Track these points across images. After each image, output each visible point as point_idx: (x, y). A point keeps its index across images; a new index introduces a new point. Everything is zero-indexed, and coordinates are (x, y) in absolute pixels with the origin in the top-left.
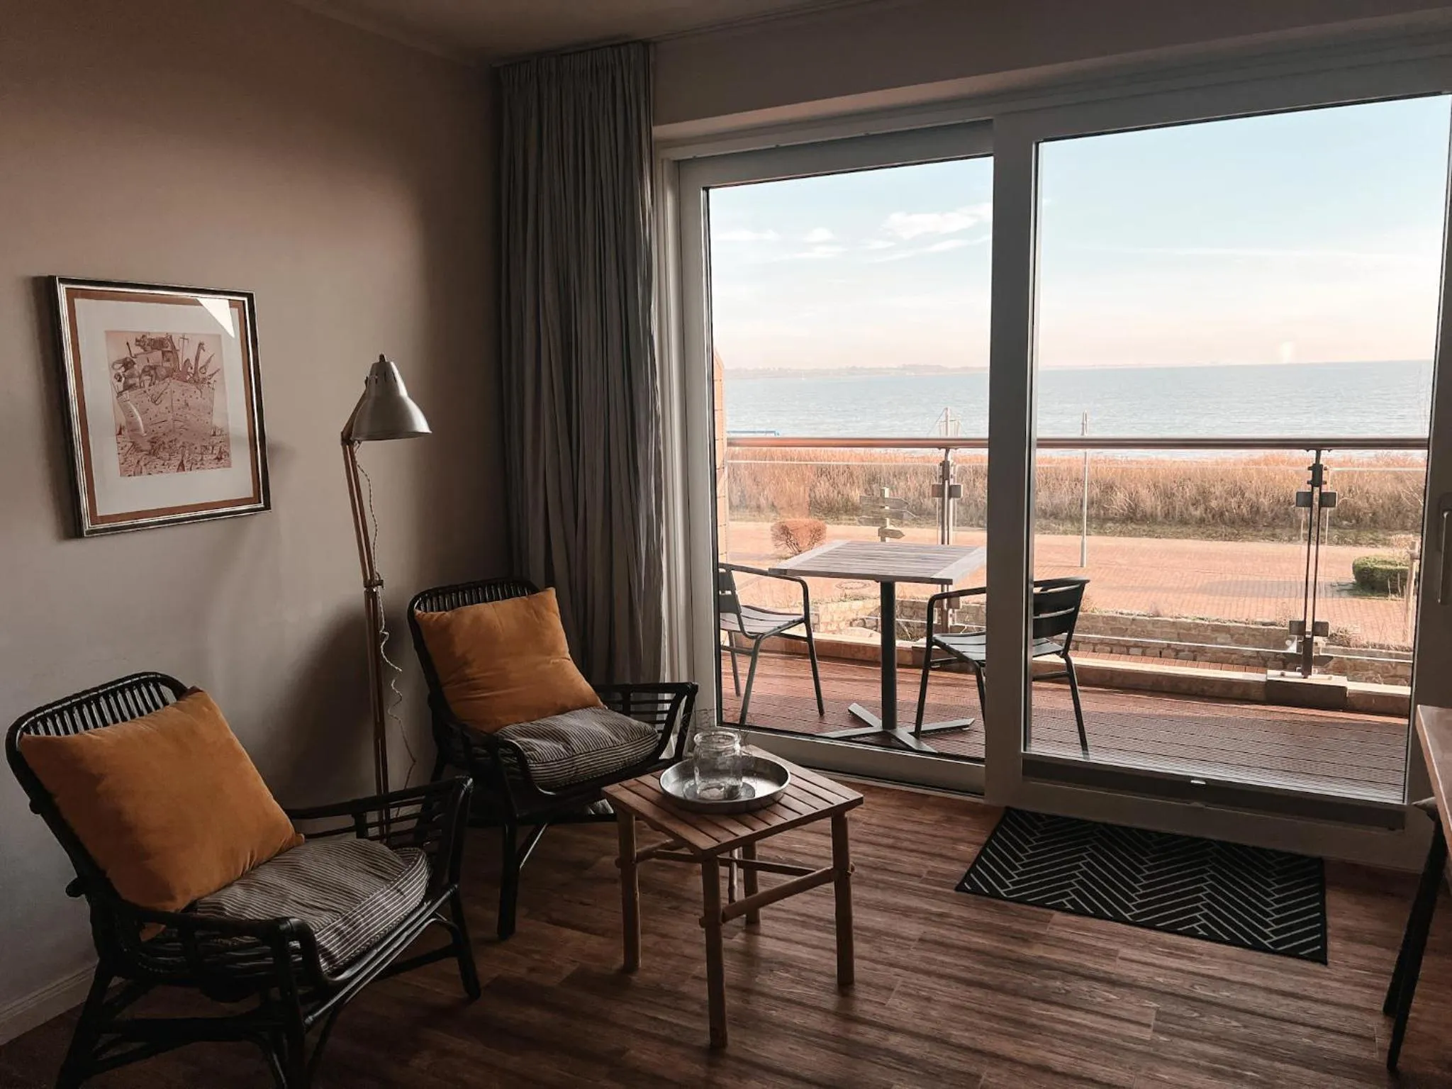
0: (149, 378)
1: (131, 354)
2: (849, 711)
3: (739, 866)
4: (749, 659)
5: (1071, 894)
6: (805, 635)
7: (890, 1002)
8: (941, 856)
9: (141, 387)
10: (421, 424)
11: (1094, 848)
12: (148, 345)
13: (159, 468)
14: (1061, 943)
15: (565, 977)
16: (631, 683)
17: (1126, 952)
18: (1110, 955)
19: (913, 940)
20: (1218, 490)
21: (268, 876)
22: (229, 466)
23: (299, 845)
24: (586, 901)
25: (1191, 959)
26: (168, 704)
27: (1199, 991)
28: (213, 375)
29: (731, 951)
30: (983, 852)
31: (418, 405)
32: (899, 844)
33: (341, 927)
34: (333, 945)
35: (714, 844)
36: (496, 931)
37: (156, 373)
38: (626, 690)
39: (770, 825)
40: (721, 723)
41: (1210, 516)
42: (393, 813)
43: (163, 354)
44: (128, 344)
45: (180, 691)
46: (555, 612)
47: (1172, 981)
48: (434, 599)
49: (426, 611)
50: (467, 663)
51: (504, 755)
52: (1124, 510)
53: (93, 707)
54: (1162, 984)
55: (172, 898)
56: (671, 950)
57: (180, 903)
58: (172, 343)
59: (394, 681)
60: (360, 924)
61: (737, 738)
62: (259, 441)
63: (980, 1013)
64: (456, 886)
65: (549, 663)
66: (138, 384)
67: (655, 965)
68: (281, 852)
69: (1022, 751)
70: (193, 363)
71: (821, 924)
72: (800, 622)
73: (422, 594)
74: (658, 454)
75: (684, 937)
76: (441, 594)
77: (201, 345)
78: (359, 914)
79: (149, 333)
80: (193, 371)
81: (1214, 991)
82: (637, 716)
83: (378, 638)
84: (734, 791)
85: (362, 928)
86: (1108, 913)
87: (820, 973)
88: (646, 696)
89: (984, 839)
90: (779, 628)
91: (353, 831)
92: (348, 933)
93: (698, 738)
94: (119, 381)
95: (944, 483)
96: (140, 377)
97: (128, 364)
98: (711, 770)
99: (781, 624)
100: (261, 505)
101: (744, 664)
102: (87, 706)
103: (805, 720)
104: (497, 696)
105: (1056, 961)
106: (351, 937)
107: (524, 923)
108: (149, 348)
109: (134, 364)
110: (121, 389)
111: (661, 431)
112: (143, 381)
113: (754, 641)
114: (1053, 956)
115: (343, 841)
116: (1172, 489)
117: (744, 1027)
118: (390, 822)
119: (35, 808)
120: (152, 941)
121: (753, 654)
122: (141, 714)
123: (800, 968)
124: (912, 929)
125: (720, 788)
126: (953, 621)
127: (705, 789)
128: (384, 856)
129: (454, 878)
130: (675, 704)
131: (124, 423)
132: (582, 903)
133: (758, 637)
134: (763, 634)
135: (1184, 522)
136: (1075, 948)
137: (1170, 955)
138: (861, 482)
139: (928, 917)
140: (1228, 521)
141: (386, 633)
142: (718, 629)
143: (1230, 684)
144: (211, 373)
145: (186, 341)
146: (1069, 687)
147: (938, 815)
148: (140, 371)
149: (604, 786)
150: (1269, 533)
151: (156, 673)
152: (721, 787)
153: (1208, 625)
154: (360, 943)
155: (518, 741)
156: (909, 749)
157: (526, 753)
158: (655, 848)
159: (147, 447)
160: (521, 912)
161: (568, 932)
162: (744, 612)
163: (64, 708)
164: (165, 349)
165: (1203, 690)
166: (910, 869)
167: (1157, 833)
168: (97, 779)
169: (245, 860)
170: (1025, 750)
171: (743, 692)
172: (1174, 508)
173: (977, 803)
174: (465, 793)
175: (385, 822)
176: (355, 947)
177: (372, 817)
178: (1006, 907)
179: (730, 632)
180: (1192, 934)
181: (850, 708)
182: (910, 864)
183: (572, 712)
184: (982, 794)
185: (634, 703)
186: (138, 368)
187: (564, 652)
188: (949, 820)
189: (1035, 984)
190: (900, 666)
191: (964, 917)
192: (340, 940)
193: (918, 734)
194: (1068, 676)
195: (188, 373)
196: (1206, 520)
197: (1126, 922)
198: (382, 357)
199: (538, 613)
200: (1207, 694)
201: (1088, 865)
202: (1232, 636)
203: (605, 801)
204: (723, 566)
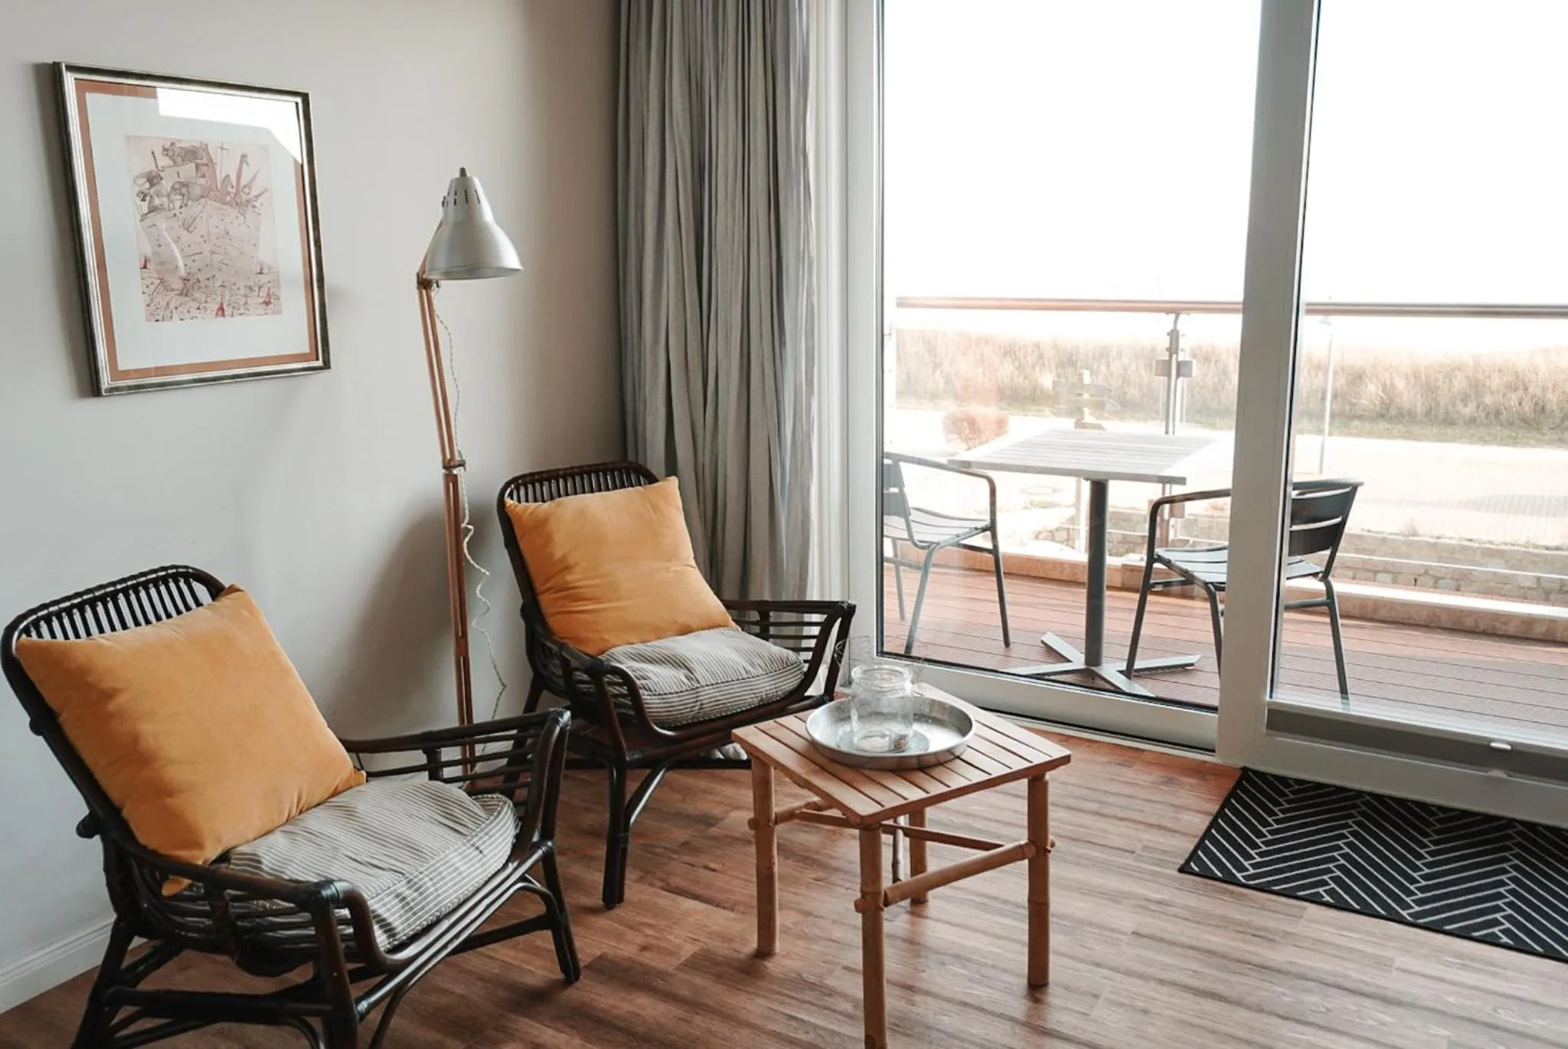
0: (180, 197)
1: (157, 166)
2: (1042, 642)
3: (906, 835)
4: (918, 575)
5: (1330, 882)
6: (989, 545)
7: (1095, 1013)
8: (1160, 827)
9: (170, 210)
10: (510, 257)
11: (1359, 824)
12: (178, 155)
13: (194, 312)
14: (1318, 945)
15: (683, 959)
16: (770, 600)
17: (1402, 960)
18: (1383, 964)
19: (1125, 934)
20: (1496, 382)
21: (318, 821)
22: (280, 312)
23: (359, 784)
24: (713, 865)
25: (1494, 974)
26: (201, 605)
27: (1504, 1017)
28: (260, 195)
29: (893, 937)
30: (1214, 824)
31: (508, 233)
32: (1105, 811)
33: (405, 891)
34: (394, 914)
35: (877, 808)
36: (601, 897)
37: (188, 191)
38: (764, 608)
39: (949, 786)
40: (882, 653)
41: (1483, 414)
42: (479, 749)
43: (197, 166)
44: (153, 153)
45: (216, 590)
46: (678, 508)
47: (1467, 1003)
48: (530, 487)
49: (519, 501)
50: (567, 568)
51: (612, 684)
52: (1375, 405)
53: (110, 605)
54: (1453, 1005)
55: (198, 845)
56: (818, 932)
57: (211, 852)
58: (208, 153)
59: (479, 587)
60: (427, 889)
61: (908, 674)
62: (316, 280)
63: (1213, 1032)
64: (550, 844)
65: (668, 570)
66: (166, 206)
67: (795, 949)
68: (335, 793)
69: (1268, 698)
70: (234, 179)
71: (1008, 907)
72: (984, 530)
73: (514, 480)
74: (811, 309)
75: (833, 917)
76: (538, 481)
77: (244, 157)
78: (427, 876)
79: (180, 141)
80: (234, 191)
81: (1525, 1019)
82: (778, 641)
83: (458, 534)
84: (902, 741)
85: (431, 893)
86: (1379, 909)
87: (1005, 970)
88: (789, 617)
89: (1214, 808)
90: (958, 536)
91: (425, 770)
92: (413, 900)
93: (856, 673)
94: (143, 200)
95: (1171, 356)
96: (169, 196)
97: (153, 179)
98: (873, 714)
99: (961, 531)
100: (320, 363)
101: (911, 581)
102: (103, 604)
103: (989, 652)
104: (604, 610)
105: (1312, 968)
106: (416, 905)
107: (634, 889)
108: (179, 160)
109: (162, 179)
110: (146, 210)
111: (814, 279)
112: (172, 201)
113: (926, 551)
114: (1309, 963)
115: (409, 782)
116: (1436, 380)
117: (908, 1035)
118: (473, 760)
119: (36, 728)
120: (175, 897)
121: (925, 569)
122: (169, 616)
123: (980, 964)
124: (1125, 919)
125: (883, 736)
126: (1176, 532)
127: (865, 737)
128: (460, 804)
129: (547, 835)
130: (826, 628)
131: (149, 254)
132: (706, 867)
133: (929, 547)
134: (938, 544)
135: (1449, 421)
136: (1337, 954)
137: (1464, 967)
138: (1053, 365)
139: (1144, 905)
140: (1505, 423)
141: (470, 527)
142: (880, 535)
143: (1530, 621)
144: (255, 194)
145: (224, 151)
146: (1328, 620)
147: (1156, 775)
148: (169, 189)
149: (734, 728)
150: (1555, 437)
151: (186, 567)
152: (886, 736)
153: (1478, 548)
154: (427, 912)
155: (627, 666)
156: (1118, 691)
157: (638, 682)
158: (801, 808)
159: (178, 285)
160: (631, 876)
161: (690, 904)
162: (914, 516)
163: (73, 606)
164: (199, 161)
165: (1494, 627)
166: (1117, 842)
167: (1441, 808)
168: (109, 695)
169: (289, 804)
170: (1271, 697)
171: (909, 616)
172: (1438, 405)
173: (1205, 762)
174: (561, 729)
175: (468, 761)
176: (420, 918)
177: (450, 753)
178: (1245, 895)
179: (894, 540)
180: (1492, 941)
181: (1043, 639)
182: (1119, 836)
183: (697, 633)
184: (1214, 751)
185: (775, 624)
186: (166, 185)
187: (688, 559)
188: (1169, 781)
189: (1286, 999)
190: (1110, 588)
191: (1189, 906)
192: (403, 907)
193: (1129, 672)
194: (1328, 606)
195: (228, 193)
196: (1478, 420)
197: (1402, 921)
198: (463, 171)
199: (655, 508)
200: (1499, 632)
201: (1350, 845)
202: (1507, 561)
203: (738, 746)
204: (889, 456)
